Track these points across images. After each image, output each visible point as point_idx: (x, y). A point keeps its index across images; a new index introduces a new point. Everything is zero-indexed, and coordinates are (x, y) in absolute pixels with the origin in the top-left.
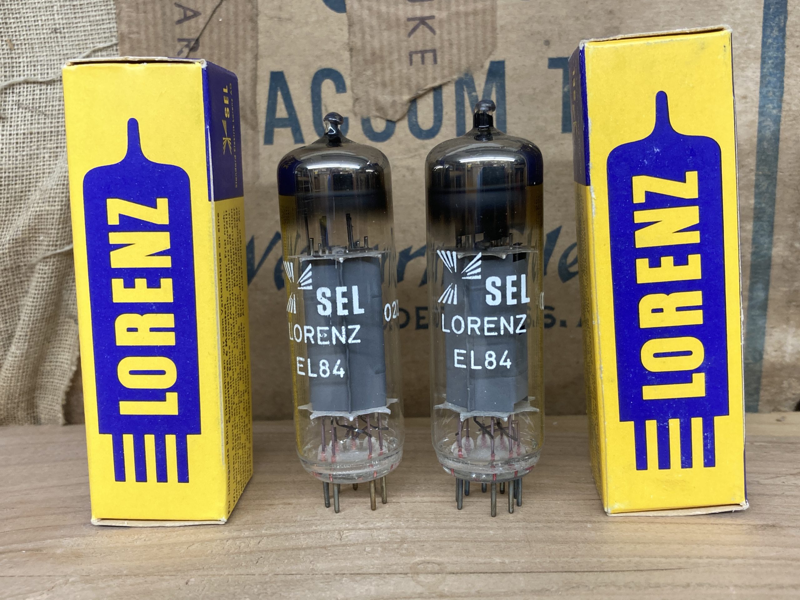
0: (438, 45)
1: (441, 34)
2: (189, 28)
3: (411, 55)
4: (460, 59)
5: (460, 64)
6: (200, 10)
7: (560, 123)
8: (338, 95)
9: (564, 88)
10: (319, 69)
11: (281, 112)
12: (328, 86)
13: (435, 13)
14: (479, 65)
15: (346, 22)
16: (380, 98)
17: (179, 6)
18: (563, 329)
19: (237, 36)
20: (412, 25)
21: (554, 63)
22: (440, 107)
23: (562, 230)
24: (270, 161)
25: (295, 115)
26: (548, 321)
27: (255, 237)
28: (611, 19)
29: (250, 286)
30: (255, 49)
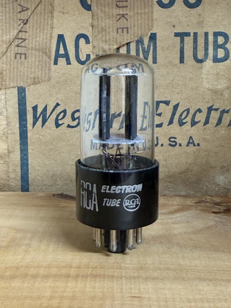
0: (129, 26)
1: (131, 21)
2: (24, 15)
3: (117, 29)
4: (138, 32)
5: (138, 34)
6: (29, 8)
7: (179, 59)
8: (86, 45)
9: (180, 45)
10: (79, 34)
11: (62, 51)
12: (82, 41)
13: (128, 12)
14: (146, 34)
15: (91, 15)
16: (104, 46)
17: (20, 5)
18: (180, 147)
19: (44, 19)
20: (118, 17)
21: (176, 35)
22: (129, 51)
23: (180, 104)
24: (56, 72)
25: (68, 52)
26: (174, 144)
27: (47, 104)
28: (200, 17)
29: (44, 126)
30: (52, 24)
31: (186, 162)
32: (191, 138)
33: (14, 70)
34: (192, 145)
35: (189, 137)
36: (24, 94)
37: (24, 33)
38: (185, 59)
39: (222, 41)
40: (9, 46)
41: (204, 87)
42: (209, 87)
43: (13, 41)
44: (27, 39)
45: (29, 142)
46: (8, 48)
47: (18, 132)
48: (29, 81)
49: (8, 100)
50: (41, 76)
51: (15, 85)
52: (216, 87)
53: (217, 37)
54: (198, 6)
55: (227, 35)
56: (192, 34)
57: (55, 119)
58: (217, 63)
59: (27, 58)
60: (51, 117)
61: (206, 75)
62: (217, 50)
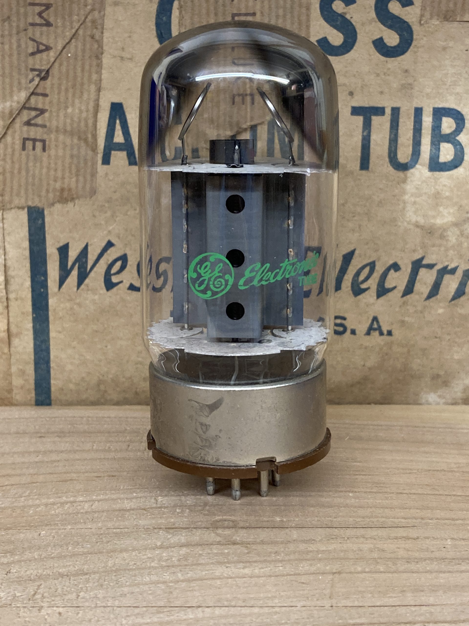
2: (41, 60)
3: (233, 97)
6: (52, 45)
7: (359, 162)
9: (363, 132)
11: (119, 138)
18: (353, 336)
19: (83, 70)
21: (356, 111)
23: (357, 252)
24: (107, 178)
25: (131, 140)
26: (341, 329)
27: (89, 244)
28: (406, 77)
29: (83, 286)
30: (99, 82)
31: (364, 366)
32: (375, 319)
33: (19, 172)
34: (377, 333)
35: (371, 318)
36: (40, 222)
37: (40, 97)
38: (371, 161)
39: (451, 127)
40: (11, 123)
41: (406, 221)
42: (417, 222)
43: (18, 114)
44: (47, 110)
45: (51, 318)
46: (8, 128)
47: (29, 296)
48: (51, 195)
49: (9, 234)
50: (77, 187)
51: (22, 202)
52: (432, 221)
53: (441, 120)
54: (403, 53)
55: (462, 115)
56: (388, 111)
57: (103, 273)
58: (438, 173)
59: (47, 149)
60: (95, 269)
61: (412, 195)
62: (439, 145)
